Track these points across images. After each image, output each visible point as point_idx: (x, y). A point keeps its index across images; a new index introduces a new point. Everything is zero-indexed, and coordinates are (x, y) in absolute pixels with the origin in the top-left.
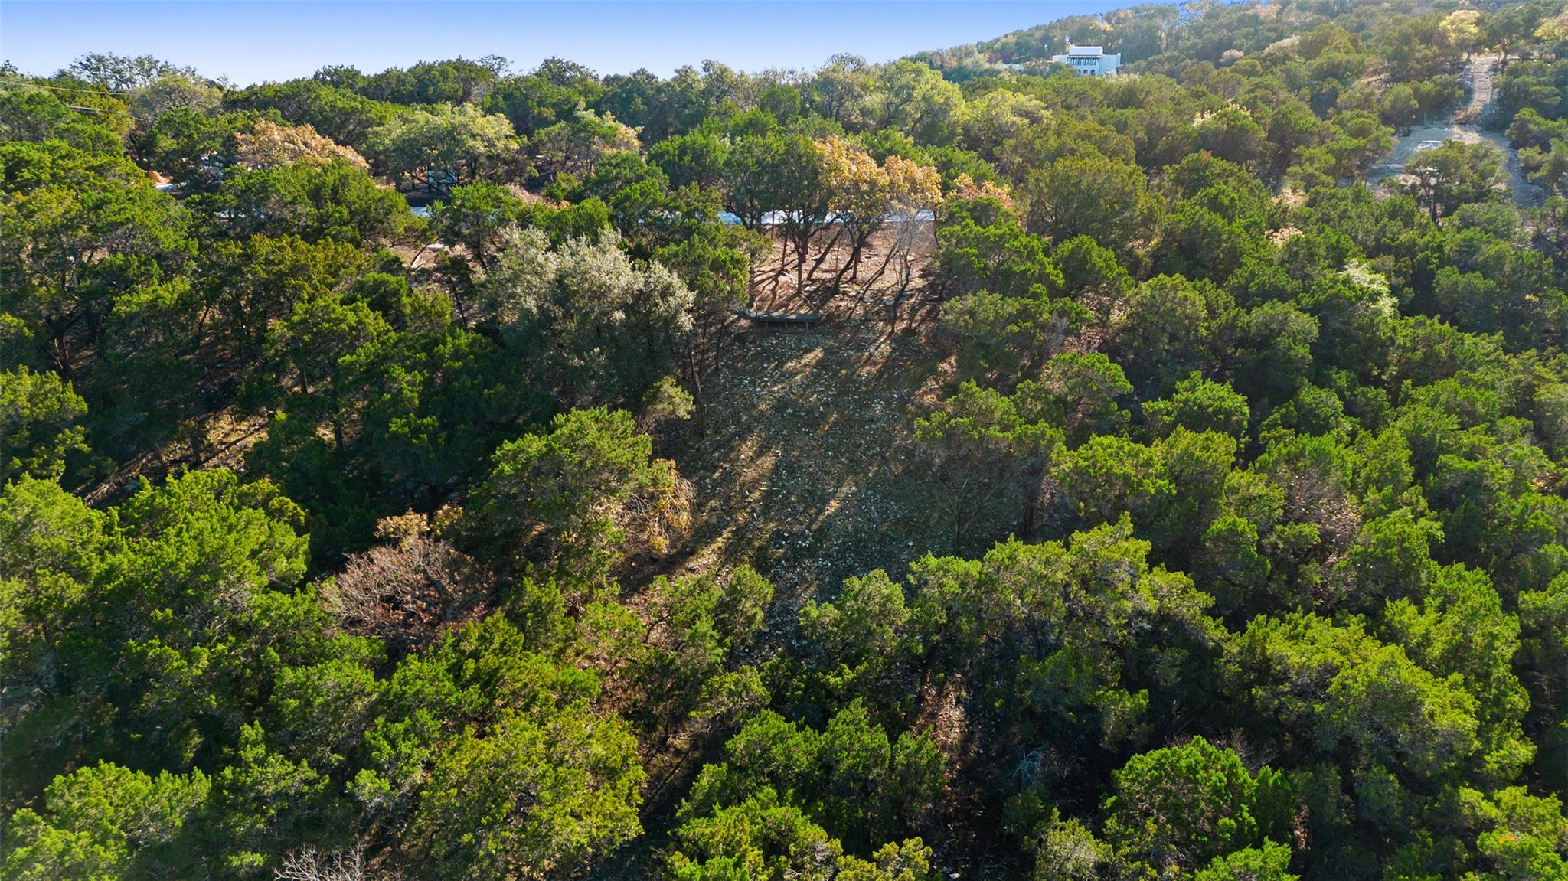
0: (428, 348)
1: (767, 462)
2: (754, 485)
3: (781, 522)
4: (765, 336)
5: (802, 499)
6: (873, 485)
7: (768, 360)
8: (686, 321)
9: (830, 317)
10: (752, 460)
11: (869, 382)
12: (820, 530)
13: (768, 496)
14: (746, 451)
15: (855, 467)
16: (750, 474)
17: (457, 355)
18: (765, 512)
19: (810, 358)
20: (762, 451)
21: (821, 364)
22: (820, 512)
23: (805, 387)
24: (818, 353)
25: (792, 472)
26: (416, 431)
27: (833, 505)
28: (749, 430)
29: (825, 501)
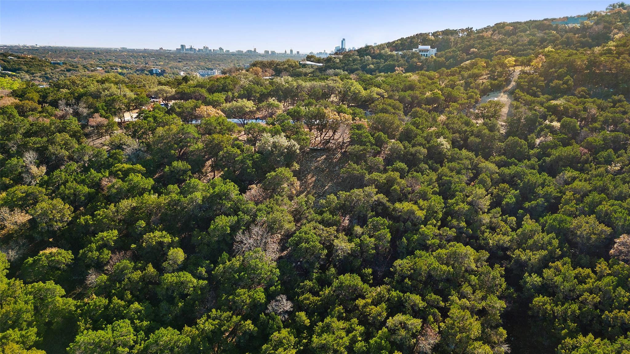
0: (252, 157)
1: (314, 179)
2: (311, 183)
3: (317, 190)
4: (313, 153)
5: (320, 186)
6: (335, 183)
7: (314, 158)
8: (298, 151)
9: (328, 148)
10: (310, 179)
11: (335, 162)
12: (324, 192)
13: (313, 186)
14: (309, 177)
15: (332, 180)
16: (310, 181)
17: (257, 158)
18: (313, 189)
19: (323, 157)
20: (312, 177)
21: (325, 159)
22: (324, 189)
23: (322, 164)
24: (325, 156)
25: (318, 181)
26: (252, 171)
27: (327, 187)
28: (310, 173)
29: (325, 186)
